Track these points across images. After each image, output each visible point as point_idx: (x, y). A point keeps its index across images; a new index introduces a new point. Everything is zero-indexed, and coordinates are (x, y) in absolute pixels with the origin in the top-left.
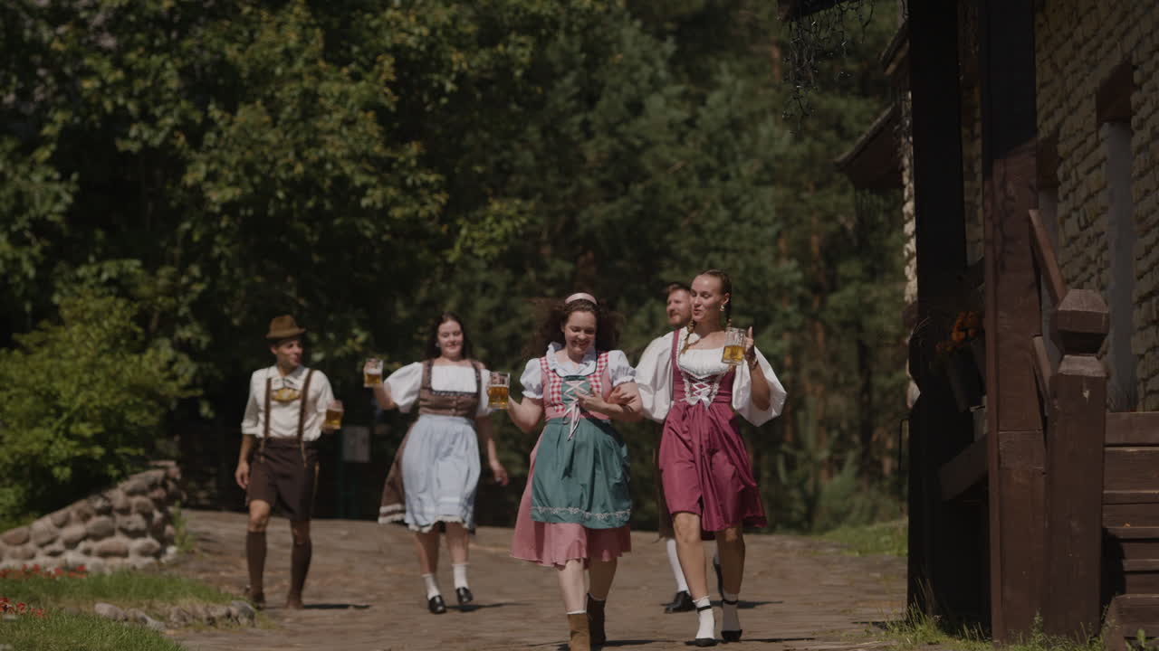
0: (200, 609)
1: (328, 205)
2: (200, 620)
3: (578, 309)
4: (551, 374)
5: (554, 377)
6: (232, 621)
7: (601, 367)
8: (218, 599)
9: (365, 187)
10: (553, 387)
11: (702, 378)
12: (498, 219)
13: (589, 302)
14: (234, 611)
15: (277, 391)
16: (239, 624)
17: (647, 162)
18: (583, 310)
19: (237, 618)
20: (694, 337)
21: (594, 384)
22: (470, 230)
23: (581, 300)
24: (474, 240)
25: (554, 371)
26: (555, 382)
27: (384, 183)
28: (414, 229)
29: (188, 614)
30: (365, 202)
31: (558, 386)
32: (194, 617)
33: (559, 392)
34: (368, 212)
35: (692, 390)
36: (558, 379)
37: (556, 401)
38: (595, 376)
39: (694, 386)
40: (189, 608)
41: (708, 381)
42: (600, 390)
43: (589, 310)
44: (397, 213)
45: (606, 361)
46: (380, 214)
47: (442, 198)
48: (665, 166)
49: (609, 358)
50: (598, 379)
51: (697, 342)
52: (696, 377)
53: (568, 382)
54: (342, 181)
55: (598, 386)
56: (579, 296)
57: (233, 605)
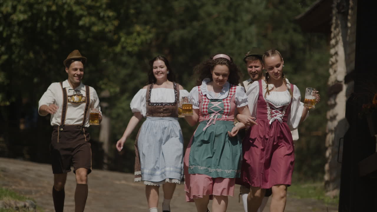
0: (12, 202)
1: (65, 24)
2: (12, 207)
3: (219, 64)
4: (204, 97)
5: (205, 99)
6: (26, 209)
7: (231, 94)
8: (20, 199)
9: (81, 16)
10: (204, 105)
11: (278, 107)
12: (139, 34)
13: (225, 59)
14: (27, 204)
15: (71, 96)
16: (29, 210)
17: (202, 13)
18: (222, 64)
19: (28, 208)
20: (271, 86)
21: (226, 104)
22: (126, 39)
23: (221, 58)
24: (127, 43)
25: (205, 95)
26: (205, 102)
27: (90, 15)
28: (101, 37)
29: (7, 204)
30: (81, 23)
31: (207, 105)
32: (10, 206)
33: (206, 108)
34: (82, 27)
35: (272, 113)
36: (207, 100)
37: (205, 113)
38: (227, 100)
39: (273, 111)
40: (8, 202)
41: (281, 109)
42: (229, 108)
43: (225, 64)
44: (95, 29)
45: (235, 91)
46: (87, 29)
47: (116, 23)
48: (209, 15)
49: (236, 90)
50: (228, 101)
51: (273, 89)
52: (275, 106)
53: (212, 103)
54: (71, 13)
55: (228, 106)
56: (222, 56)
57: (27, 202)
